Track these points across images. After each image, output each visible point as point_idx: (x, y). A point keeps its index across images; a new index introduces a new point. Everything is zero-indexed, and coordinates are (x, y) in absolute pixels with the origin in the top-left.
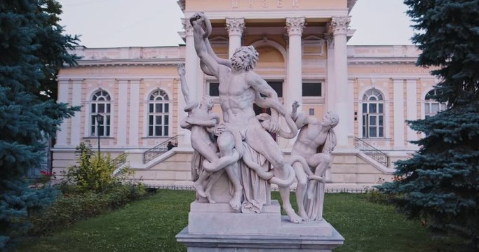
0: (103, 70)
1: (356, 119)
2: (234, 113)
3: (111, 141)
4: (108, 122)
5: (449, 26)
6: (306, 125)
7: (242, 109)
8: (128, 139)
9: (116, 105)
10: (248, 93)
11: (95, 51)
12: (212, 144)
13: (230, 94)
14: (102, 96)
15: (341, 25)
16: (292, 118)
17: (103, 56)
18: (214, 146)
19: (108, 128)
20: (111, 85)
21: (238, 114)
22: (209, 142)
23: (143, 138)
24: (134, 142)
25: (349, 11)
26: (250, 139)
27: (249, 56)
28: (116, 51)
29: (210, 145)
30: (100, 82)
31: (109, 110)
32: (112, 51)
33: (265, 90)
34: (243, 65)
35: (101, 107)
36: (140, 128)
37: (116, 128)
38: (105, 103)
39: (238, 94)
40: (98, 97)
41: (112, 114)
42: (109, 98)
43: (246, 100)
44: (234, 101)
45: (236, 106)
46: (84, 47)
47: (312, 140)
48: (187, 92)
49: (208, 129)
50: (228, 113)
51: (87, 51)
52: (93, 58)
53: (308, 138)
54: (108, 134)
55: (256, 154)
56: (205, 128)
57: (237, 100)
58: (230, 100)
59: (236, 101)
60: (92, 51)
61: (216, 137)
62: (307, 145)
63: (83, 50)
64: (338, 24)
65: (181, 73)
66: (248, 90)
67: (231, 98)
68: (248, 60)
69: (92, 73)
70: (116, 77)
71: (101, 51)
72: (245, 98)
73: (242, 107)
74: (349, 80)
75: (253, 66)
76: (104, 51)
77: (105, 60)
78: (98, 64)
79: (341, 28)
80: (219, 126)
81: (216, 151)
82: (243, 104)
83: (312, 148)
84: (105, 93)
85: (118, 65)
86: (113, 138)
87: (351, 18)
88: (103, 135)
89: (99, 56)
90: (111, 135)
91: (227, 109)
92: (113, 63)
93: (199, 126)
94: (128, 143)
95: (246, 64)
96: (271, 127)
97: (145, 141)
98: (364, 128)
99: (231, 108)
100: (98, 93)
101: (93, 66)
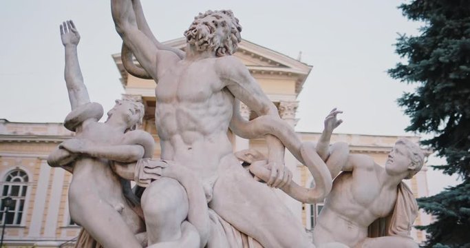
0: (25, 147)
1: (303, 208)
2: (188, 142)
3: (21, 231)
4: (21, 208)
5: (463, 67)
6: (348, 173)
7: (205, 134)
8: (43, 228)
9: (35, 187)
10: (221, 101)
11: (19, 125)
12: (127, 210)
13: (179, 99)
14: (18, 177)
15: (289, 109)
16: (320, 155)
17: (27, 132)
18: (131, 216)
19: (20, 215)
20: (32, 164)
21: (196, 145)
22: (120, 204)
23: (61, 228)
24: (50, 232)
25: (297, 96)
26: (222, 201)
27: (224, 24)
28: (44, 126)
29: (120, 212)
30: (18, 160)
31: (24, 194)
32: (38, 126)
33: (255, 96)
34: (212, 39)
35: (16, 189)
36: (61, 215)
37: (30, 215)
38: (21, 185)
39: (199, 99)
40: (14, 178)
41: (27, 198)
42: (26, 179)
43: (215, 115)
44: (188, 115)
45: (192, 125)
46: (6, 120)
47: (366, 205)
48: (76, 81)
49: (120, 170)
50: (172, 144)
51: (8, 125)
52: (15, 132)
53: (355, 200)
54: (19, 222)
55: (239, 239)
56: (113, 164)
57: (196, 111)
58: (178, 111)
59: (194, 114)
60: (14, 125)
61: (140, 191)
62: (352, 219)
63: (4, 124)
64: (286, 108)
65: (67, 41)
66: (220, 94)
67: (183, 107)
68: (223, 34)
69: (12, 150)
70: (38, 156)
71: (24, 126)
72: (213, 109)
73: (207, 128)
74: (298, 167)
75: (230, 48)
76: (30, 126)
77: (29, 135)
78: (19, 140)
79: (289, 113)
80: (150, 163)
81: (137, 227)
82: (209, 123)
83: (360, 225)
84: (23, 173)
85: (43, 142)
86: (24, 227)
87: (300, 103)
88: (11, 223)
89: (22, 131)
90: (23, 224)
91: (172, 134)
92: (38, 140)
93: (95, 158)
94: (42, 233)
95: (217, 41)
96: (274, 174)
97: (64, 231)
98: (312, 218)
99: (181, 130)
100: (15, 173)
101: (13, 142)
